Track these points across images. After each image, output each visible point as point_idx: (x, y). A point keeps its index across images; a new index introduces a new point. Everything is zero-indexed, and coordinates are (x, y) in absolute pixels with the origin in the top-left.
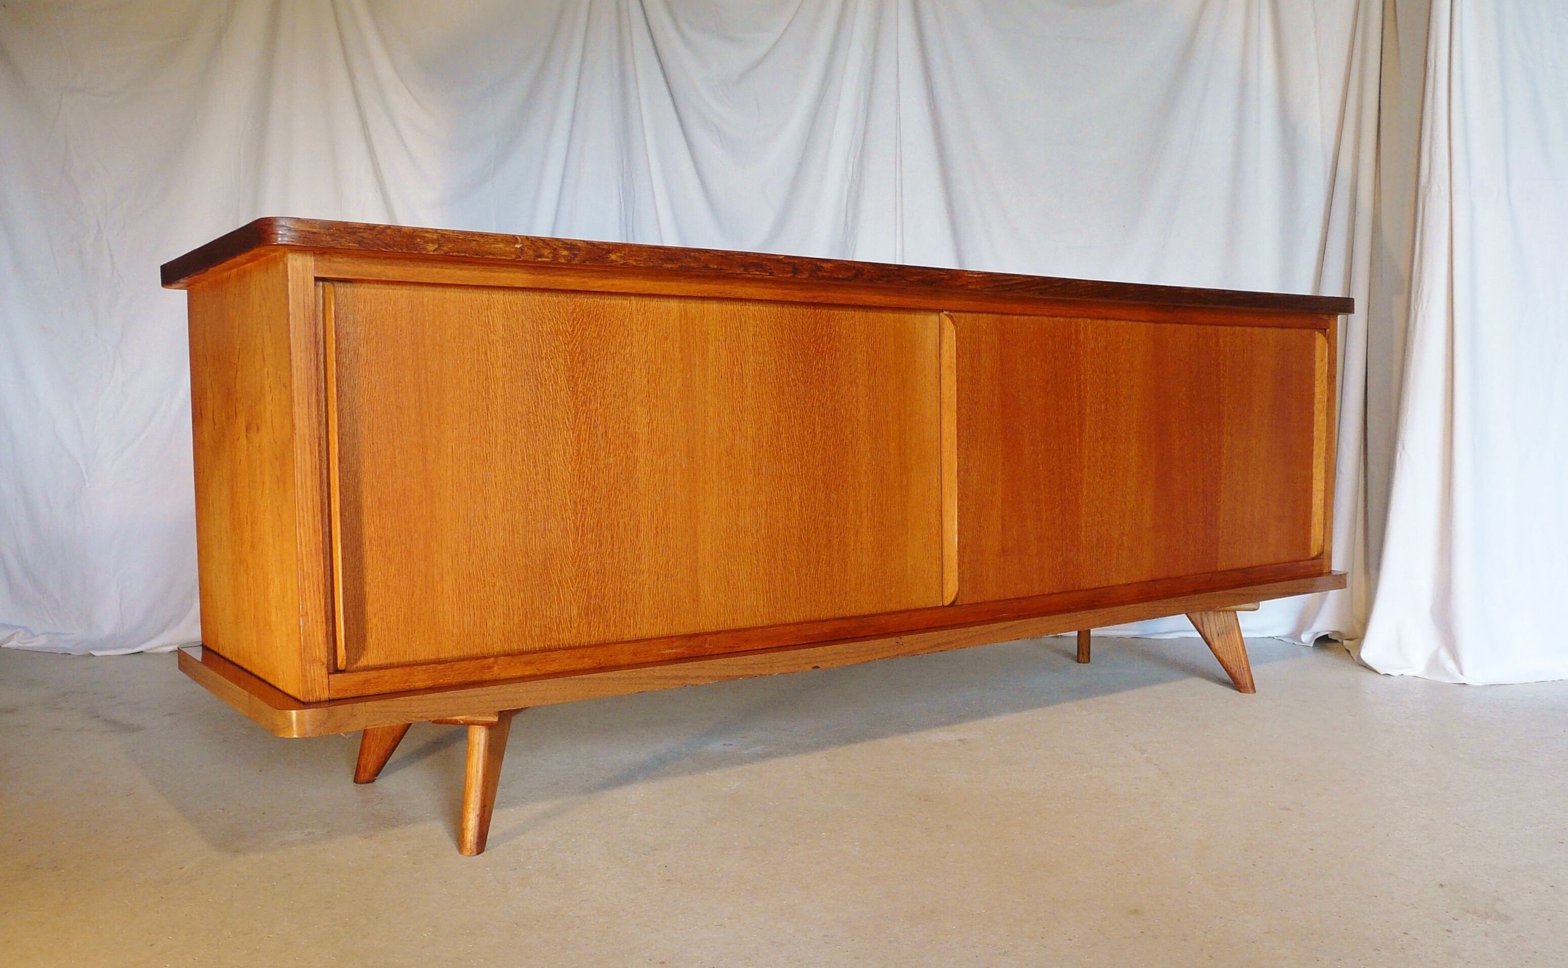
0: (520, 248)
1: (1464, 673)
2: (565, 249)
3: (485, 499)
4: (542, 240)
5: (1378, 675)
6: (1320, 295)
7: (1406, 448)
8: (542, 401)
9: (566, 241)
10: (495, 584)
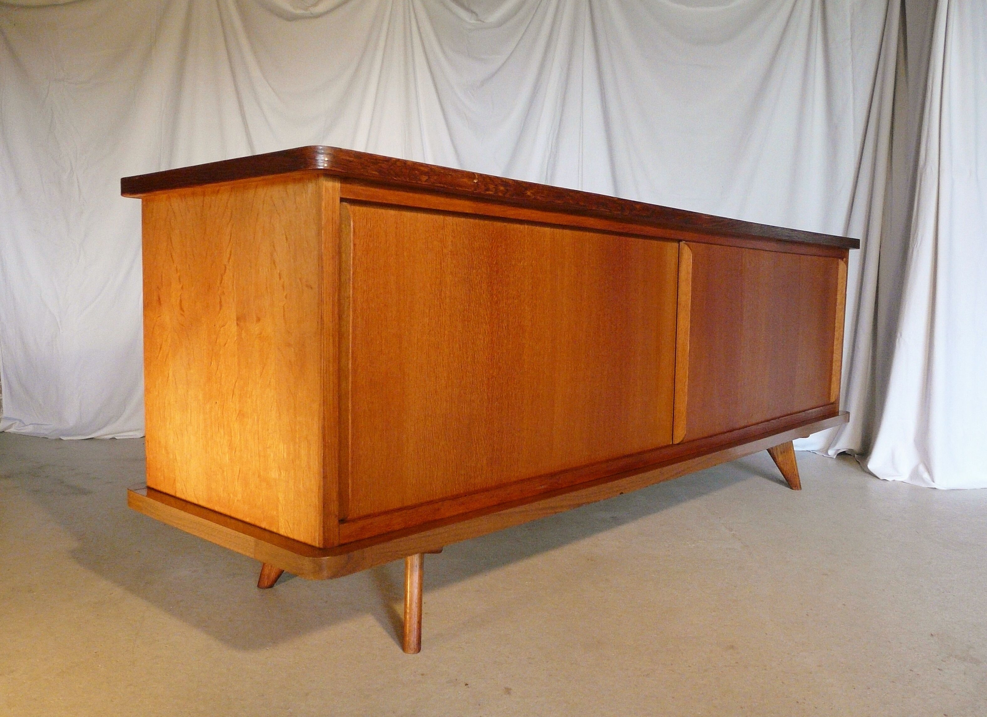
0: (477, 183)
1: (935, 482)
2: (502, 185)
3: (436, 377)
4: (489, 177)
5: (878, 480)
6: (847, 237)
7: (902, 335)
8: (472, 302)
9: (503, 179)
10: (439, 444)
